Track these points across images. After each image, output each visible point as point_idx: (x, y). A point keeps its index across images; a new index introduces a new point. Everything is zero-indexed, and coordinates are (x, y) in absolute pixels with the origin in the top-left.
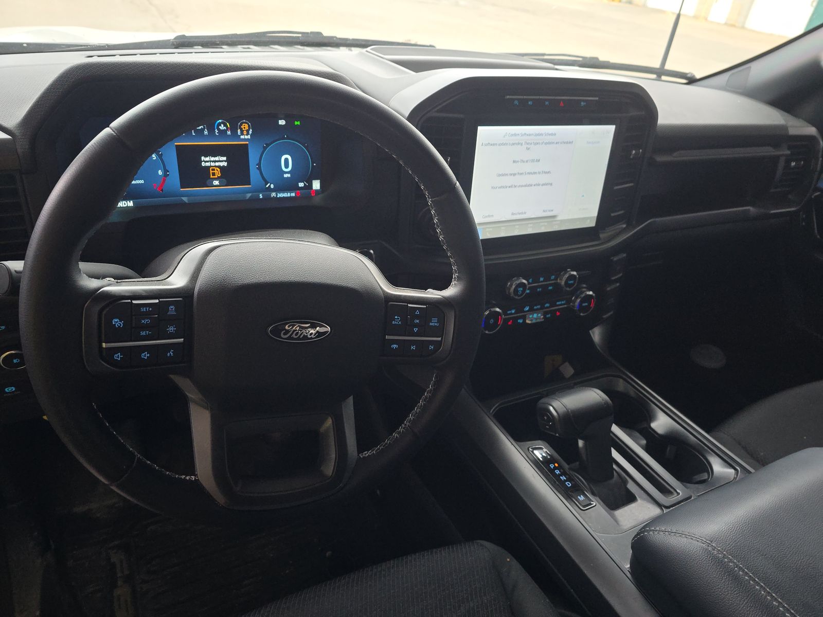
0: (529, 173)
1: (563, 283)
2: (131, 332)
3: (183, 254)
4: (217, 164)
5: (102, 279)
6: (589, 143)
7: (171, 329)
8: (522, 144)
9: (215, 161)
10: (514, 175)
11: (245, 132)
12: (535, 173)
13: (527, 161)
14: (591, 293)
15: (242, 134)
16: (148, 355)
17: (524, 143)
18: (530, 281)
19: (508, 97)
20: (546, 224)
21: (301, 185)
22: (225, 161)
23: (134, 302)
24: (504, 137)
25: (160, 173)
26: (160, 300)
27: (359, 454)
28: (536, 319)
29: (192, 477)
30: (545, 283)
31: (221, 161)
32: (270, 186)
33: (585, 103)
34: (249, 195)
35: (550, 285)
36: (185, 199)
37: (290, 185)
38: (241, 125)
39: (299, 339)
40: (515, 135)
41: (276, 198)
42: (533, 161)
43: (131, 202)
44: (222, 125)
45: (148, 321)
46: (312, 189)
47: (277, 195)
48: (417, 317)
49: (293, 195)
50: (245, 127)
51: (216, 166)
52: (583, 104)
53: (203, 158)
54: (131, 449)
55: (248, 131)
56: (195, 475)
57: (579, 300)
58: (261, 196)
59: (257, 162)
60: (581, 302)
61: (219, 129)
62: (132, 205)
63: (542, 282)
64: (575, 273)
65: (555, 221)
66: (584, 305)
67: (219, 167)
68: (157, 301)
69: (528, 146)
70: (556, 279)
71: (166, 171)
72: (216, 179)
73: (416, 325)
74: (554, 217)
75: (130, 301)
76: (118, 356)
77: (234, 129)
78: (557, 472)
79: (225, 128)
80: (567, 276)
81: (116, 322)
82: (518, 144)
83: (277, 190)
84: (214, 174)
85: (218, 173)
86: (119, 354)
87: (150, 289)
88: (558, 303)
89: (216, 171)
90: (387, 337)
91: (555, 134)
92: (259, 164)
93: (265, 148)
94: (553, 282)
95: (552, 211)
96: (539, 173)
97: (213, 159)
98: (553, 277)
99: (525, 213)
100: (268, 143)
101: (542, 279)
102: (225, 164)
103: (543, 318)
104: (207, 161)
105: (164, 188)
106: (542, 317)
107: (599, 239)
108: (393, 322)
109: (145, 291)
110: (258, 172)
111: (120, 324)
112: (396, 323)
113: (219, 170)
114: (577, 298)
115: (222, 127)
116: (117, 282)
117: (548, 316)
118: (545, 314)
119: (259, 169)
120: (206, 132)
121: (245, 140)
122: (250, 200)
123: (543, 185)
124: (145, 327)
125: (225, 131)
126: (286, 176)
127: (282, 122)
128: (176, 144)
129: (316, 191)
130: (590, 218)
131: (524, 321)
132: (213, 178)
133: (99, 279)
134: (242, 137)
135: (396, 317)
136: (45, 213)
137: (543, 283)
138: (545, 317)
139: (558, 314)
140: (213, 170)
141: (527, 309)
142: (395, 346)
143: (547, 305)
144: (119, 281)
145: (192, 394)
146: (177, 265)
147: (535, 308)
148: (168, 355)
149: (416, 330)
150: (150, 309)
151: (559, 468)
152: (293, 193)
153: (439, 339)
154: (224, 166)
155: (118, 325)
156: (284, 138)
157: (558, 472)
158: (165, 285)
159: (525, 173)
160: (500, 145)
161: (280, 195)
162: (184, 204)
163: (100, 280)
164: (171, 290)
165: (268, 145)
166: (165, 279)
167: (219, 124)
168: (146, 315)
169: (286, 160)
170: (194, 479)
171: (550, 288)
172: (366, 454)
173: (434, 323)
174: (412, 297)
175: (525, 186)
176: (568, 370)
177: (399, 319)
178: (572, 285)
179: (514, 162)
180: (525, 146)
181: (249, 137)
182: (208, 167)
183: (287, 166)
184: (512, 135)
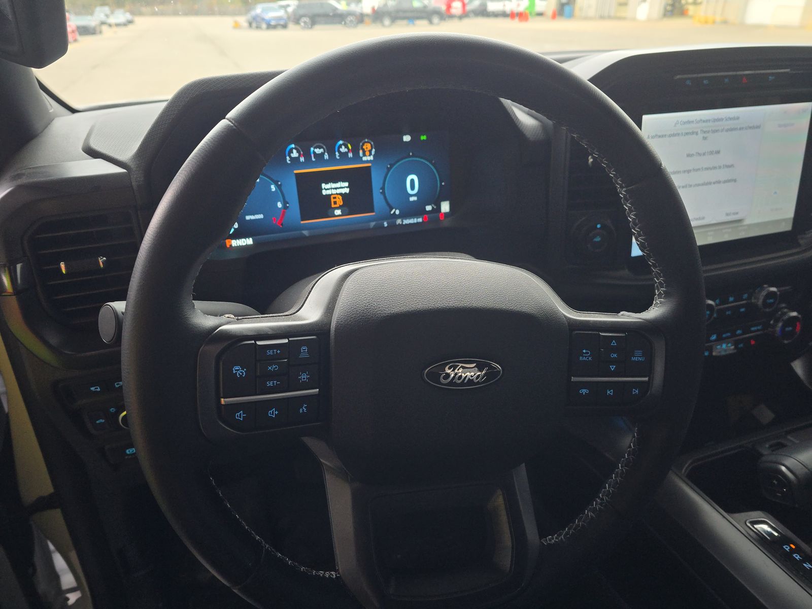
0: (707, 169)
1: (760, 302)
2: (255, 384)
3: (314, 282)
4: (339, 191)
5: (220, 316)
6: (780, 126)
7: (304, 377)
8: (697, 133)
9: (336, 188)
10: (689, 171)
11: (367, 153)
12: (715, 168)
13: (704, 154)
14: (794, 314)
15: (364, 155)
16: (277, 412)
17: (699, 132)
18: (718, 301)
19: (678, 77)
20: (730, 230)
21: (429, 208)
22: (347, 187)
23: (259, 343)
24: (675, 126)
25: (280, 205)
26: (290, 339)
27: (540, 539)
28: (725, 350)
29: (333, 573)
30: (737, 303)
31: (343, 187)
32: (395, 212)
33: (773, 78)
34: (372, 224)
35: (742, 306)
36: (306, 233)
37: (416, 210)
38: (363, 145)
39: (462, 384)
40: (689, 122)
41: (402, 225)
42: (711, 153)
43: (251, 239)
44: (343, 147)
45: (276, 368)
46: (440, 212)
47: (403, 222)
48: (614, 350)
49: (420, 220)
50: (367, 146)
51: (337, 194)
52: (771, 78)
53: (324, 186)
54: (258, 538)
55: (370, 151)
56: (336, 571)
57: (780, 324)
58: (386, 224)
59: (381, 186)
60: (783, 327)
61: (339, 152)
62: (252, 243)
63: (732, 302)
64: (774, 289)
65: (741, 226)
66: (787, 329)
67: (341, 194)
68: (286, 341)
69: (705, 135)
70: (749, 298)
71: (285, 203)
72: (337, 208)
73: (613, 362)
74: (740, 221)
75: (253, 342)
76: (240, 416)
77: (355, 150)
78: (797, 557)
79: (346, 150)
80: (764, 293)
81: (238, 370)
82: (693, 133)
83: (403, 216)
84: (335, 203)
85: (340, 202)
86: (242, 412)
87: (277, 326)
88: (753, 329)
89: (337, 200)
90: (573, 379)
91: (738, 118)
92: (383, 188)
93: (389, 170)
94: (744, 302)
95: (737, 213)
96: (720, 167)
97: (334, 185)
98: (745, 296)
99: (703, 218)
100: (393, 163)
101: (731, 299)
102: (347, 190)
103: (734, 349)
104: (328, 189)
105: (284, 221)
106: (733, 347)
107: (799, 245)
108: (581, 358)
109: (272, 328)
110: (382, 197)
111: (242, 372)
112: (584, 359)
113: (340, 197)
114: (777, 321)
115: (343, 149)
116: (238, 319)
117: (741, 345)
118: (736, 344)
119: (383, 193)
120: (326, 156)
121: (367, 162)
122: (375, 228)
123: (725, 182)
124: (272, 376)
125: (346, 153)
126: (412, 199)
127: (407, 138)
128: (296, 172)
129: (446, 213)
130: (784, 220)
131: (711, 352)
132: (335, 208)
133: (216, 316)
134: (365, 159)
135: (584, 351)
136: (150, 232)
137: (733, 304)
138: (736, 348)
139: (753, 342)
140: (335, 198)
141: (714, 337)
142: (584, 391)
143: (739, 332)
144: (239, 318)
145: (328, 460)
146: (308, 296)
147: (724, 336)
148: (301, 411)
149: (613, 368)
150: (279, 352)
151: (798, 550)
152: (420, 218)
153: (647, 379)
154: (345, 193)
155: (239, 374)
156: (409, 156)
157: (799, 557)
158: (294, 320)
159: (702, 168)
160: (670, 136)
161: (406, 222)
162: (305, 237)
163: (218, 317)
164: (302, 326)
165: (392, 166)
166: (294, 313)
167: (340, 146)
168: (273, 359)
169: (412, 181)
170: (334, 576)
171: (743, 310)
172: (552, 539)
173: (638, 357)
174: (605, 323)
175: (703, 184)
176: (766, 415)
177: (588, 353)
178: (771, 305)
179: (688, 155)
180: (701, 135)
181: (371, 158)
182: (329, 196)
183: (413, 188)
184: (685, 123)
